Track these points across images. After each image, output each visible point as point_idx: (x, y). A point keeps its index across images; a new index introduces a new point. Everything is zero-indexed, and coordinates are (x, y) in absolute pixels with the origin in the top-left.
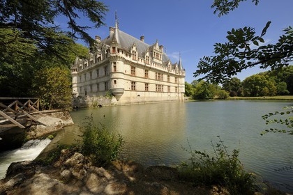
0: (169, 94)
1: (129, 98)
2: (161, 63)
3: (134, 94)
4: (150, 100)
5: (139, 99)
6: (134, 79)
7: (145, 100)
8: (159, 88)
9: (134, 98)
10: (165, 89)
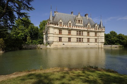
0: (89, 43)
1: (57, 45)
2: (82, 25)
3: (61, 43)
4: (71, 47)
5: (64, 46)
6: (60, 36)
7: (68, 46)
8: (80, 40)
9: (60, 45)
10: (85, 40)
